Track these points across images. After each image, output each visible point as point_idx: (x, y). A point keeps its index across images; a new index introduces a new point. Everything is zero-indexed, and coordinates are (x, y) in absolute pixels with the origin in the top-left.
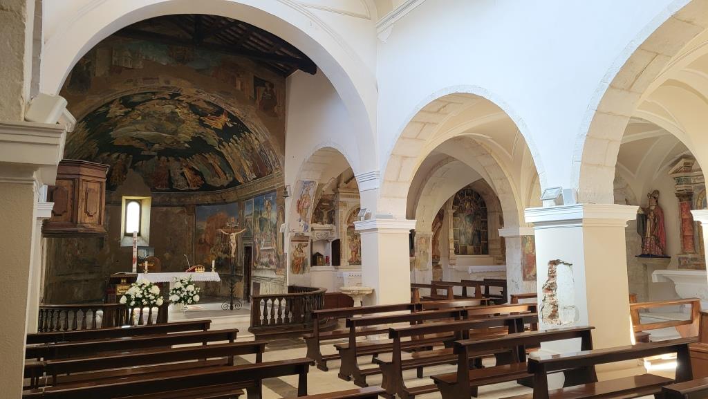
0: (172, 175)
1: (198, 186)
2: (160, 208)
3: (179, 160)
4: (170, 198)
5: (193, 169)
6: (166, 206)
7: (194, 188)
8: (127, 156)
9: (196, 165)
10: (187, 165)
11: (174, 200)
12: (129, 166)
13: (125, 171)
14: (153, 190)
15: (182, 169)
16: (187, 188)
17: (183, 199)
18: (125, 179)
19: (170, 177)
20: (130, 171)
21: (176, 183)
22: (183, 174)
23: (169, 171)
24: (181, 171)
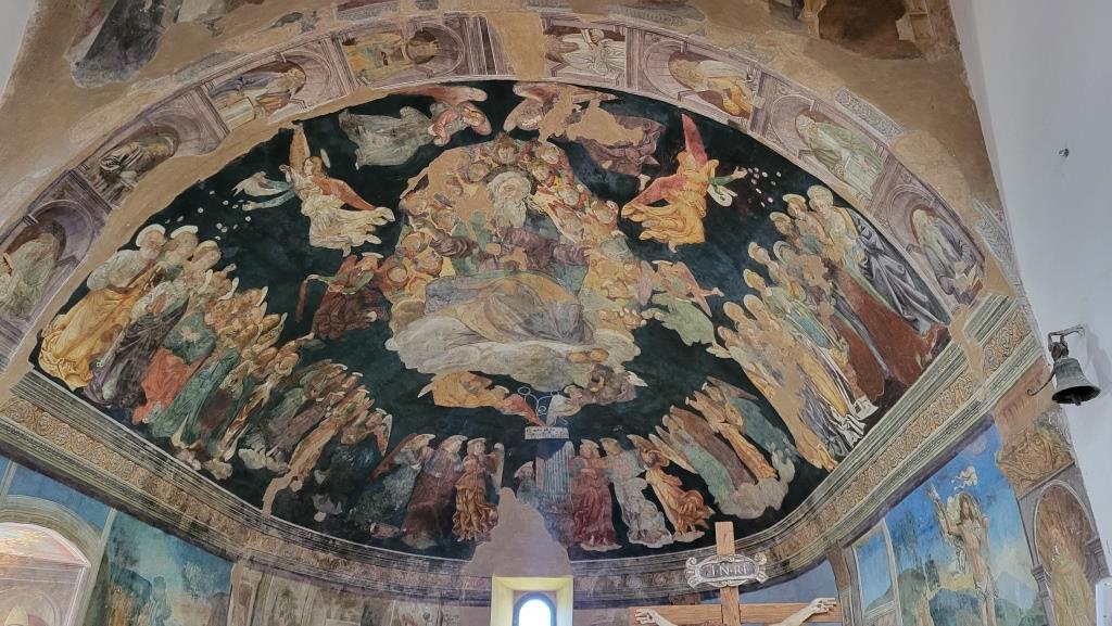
0: (621, 501)
1: (699, 528)
2: (598, 612)
3: (630, 446)
4: (625, 576)
5: (672, 469)
6: (615, 604)
7: (689, 538)
8: (489, 449)
9: (681, 454)
10: (657, 459)
11: (635, 584)
12: (498, 478)
13: (491, 498)
14: (576, 553)
15: (643, 475)
16: (668, 539)
17: (660, 580)
18: (495, 520)
19: (617, 510)
20: (505, 494)
21: (634, 526)
22: (649, 493)
23: (611, 486)
24: (643, 484)
